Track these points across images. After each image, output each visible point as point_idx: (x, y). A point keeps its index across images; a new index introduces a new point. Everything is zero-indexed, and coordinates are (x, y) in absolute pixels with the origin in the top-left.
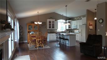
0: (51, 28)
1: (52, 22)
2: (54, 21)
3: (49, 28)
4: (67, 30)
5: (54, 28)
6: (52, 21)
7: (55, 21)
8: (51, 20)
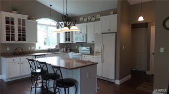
0: (13, 39)
1: (16, 22)
2: (24, 21)
3: (8, 39)
4: (61, 45)
5: (24, 40)
6: (19, 20)
7: (27, 21)
8: (15, 16)
